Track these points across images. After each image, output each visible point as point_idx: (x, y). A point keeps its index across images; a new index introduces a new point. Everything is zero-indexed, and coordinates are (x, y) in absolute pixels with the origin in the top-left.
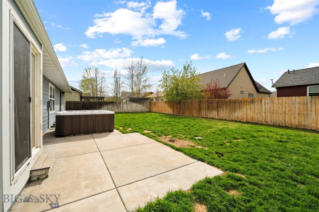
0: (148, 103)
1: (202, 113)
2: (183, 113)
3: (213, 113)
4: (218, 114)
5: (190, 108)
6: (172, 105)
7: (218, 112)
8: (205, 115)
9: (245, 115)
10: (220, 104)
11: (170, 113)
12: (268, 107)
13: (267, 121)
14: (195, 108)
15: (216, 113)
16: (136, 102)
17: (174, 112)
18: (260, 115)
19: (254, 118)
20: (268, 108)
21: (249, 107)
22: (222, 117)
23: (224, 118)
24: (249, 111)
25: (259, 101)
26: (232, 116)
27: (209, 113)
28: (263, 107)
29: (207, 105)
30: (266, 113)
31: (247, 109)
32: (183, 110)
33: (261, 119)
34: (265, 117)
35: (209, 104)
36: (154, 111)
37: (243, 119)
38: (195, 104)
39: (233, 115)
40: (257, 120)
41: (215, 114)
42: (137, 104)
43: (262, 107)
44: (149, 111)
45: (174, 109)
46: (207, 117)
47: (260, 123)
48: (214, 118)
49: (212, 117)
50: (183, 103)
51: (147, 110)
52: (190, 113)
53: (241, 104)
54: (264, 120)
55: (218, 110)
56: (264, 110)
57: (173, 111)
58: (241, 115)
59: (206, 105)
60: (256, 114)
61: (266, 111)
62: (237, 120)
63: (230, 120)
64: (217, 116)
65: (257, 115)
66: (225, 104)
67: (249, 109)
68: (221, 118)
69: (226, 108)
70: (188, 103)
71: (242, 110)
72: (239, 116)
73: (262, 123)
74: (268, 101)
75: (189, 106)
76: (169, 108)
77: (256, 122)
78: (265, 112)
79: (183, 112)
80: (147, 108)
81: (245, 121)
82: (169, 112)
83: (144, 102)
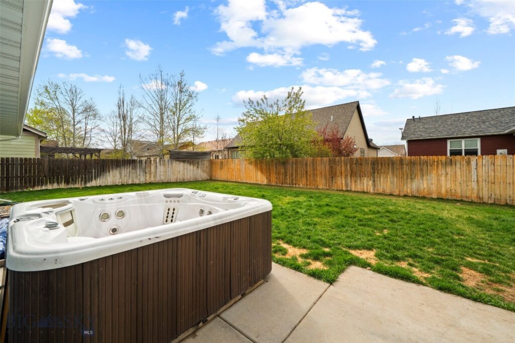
0: (206, 163)
1: (339, 182)
2: (292, 182)
3: (363, 183)
4: (374, 185)
5: (309, 173)
6: (264, 167)
7: (374, 181)
8: (344, 185)
9: (434, 185)
10: (378, 166)
11: (259, 183)
12: (484, 171)
13: (481, 196)
14: (321, 173)
15: (371, 183)
16: (184, 162)
17: (269, 180)
18: (467, 186)
19: (453, 191)
20: (484, 173)
21: (444, 172)
22: (383, 188)
23: (388, 191)
24: (443, 178)
25: (463, 161)
26: (405, 187)
27: (353, 181)
28: (474, 172)
29: (350, 167)
30: (480, 183)
31: (438, 175)
32: (292, 176)
33: (469, 194)
34: (478, 190)
35: (354, 165)
36: (219, 179)
37: (430, 194)
38: (321, 164)
39: (409, 186)
40: (460, 195)
41: (367, 185)
42: (187, 166)
43: (470, 171)
44: (208, 178)
45: (270, 175)
46: (349, 189)
47: (467, 200)
48: (366, 191)
49: (360, 190)
50: (293, 163)
51: (205, 176)
52: (309, 183)
53: (425, 166)
54: (476, 194)
55: (374, 177)
56: (474, 177)
57: (267, 178)
58: (425, 186)
59: (346, 168)
60: (458, 184)
61: (480, 179)
62: (417, 195)
63: (402, 194)
64: (372, 188)
65: (461, 187)
66: (390, 166)
67: (444, 175)
68: (381, 191)
69: (393, 173)
70: (305, 162)
71: (429, 178)
72: (422, 187)
73: (470, 201)
74: (484, 161)
75: (306, 168)
76: (259, 173)
77: (458, 199)
78: (477, 181)
79: (292, 180)
80: (204, 172)
81: (435, 196)
82: (257, 180)
83: (200, 161)
